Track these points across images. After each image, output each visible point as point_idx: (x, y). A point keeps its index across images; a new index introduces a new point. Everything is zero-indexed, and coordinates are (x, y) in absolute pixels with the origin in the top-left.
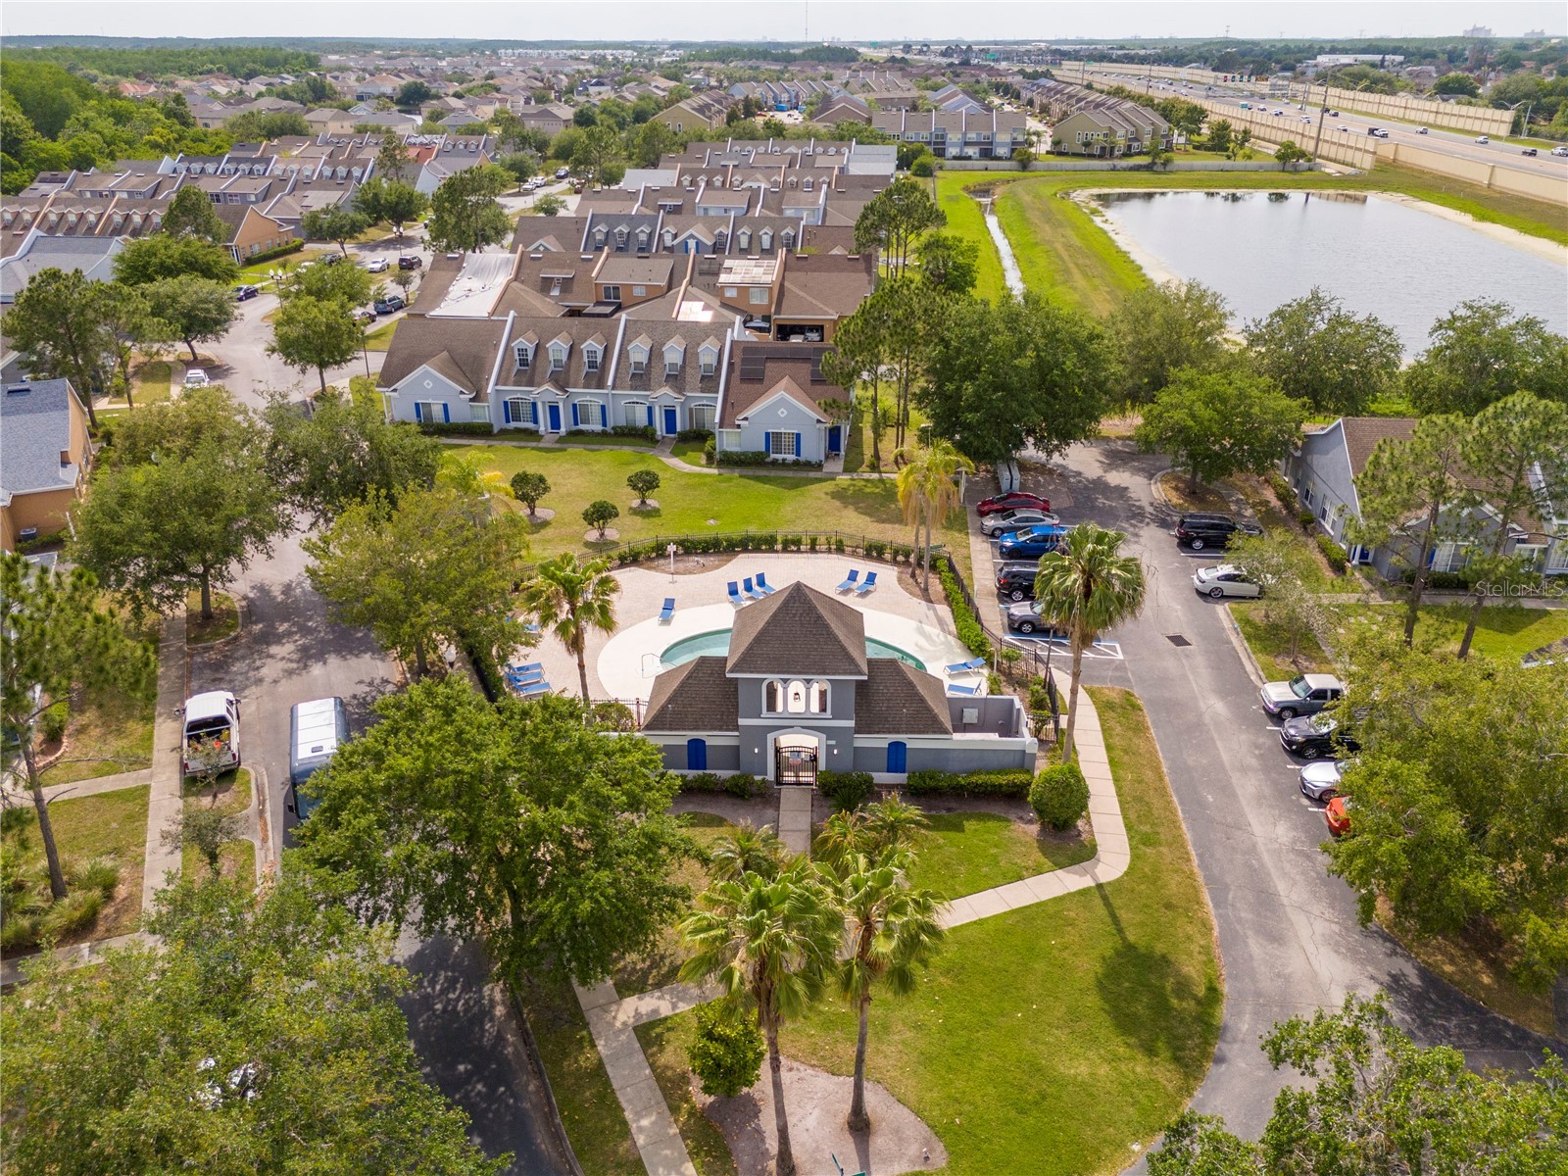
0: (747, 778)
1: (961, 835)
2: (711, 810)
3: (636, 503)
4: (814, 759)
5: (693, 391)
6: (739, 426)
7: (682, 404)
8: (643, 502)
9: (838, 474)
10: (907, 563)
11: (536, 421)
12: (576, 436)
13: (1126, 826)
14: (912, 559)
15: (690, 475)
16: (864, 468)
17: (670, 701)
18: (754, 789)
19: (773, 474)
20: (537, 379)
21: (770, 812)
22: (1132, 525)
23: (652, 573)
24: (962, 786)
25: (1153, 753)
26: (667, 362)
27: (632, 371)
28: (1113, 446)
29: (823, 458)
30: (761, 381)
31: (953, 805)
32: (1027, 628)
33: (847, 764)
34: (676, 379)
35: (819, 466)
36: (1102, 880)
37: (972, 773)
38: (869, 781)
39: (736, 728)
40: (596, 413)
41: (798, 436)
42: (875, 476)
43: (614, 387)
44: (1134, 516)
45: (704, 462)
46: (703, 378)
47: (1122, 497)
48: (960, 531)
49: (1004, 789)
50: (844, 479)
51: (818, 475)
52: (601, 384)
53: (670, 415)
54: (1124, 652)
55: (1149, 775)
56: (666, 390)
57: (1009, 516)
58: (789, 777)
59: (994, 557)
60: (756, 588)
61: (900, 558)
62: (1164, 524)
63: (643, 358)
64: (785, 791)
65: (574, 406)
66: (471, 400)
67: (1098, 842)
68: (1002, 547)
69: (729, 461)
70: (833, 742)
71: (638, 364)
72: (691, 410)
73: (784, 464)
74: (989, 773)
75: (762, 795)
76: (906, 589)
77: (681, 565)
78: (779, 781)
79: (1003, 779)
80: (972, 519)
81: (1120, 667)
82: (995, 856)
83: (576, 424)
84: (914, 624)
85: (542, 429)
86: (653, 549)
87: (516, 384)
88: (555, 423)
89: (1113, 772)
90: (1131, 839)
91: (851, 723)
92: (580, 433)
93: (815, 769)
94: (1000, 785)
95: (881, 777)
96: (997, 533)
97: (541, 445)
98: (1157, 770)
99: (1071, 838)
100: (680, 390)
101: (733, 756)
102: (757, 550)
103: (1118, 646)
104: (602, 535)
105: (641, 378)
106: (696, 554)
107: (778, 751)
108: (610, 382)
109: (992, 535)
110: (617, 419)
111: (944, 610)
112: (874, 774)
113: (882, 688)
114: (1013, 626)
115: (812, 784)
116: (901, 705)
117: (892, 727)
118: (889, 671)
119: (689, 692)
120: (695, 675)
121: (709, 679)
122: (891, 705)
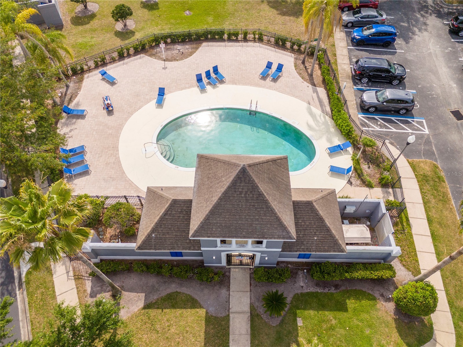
1: (345, 315)
4: (252, 259)
10: (299, 52)
17: (153, 230)
21: (224, 291)
22: (423, 16)
23: (153, 59)
32: (372, 109)
44: (423, 8)
54: (428, 127)
59: (348, 45)
60: (213, 75)
61: (296, 48)
62: (440, 15)
64: (233, 272)
67: (433, 321)
70: (265, 255)
76: (300, 74)
77: (169, 53)
81: (427, 141)
84: (305, 105)
86: (153, 41)
89: (435, 246)
90: (453, 315)
91: (279, 250)
96: (350, 26)
102: (213, 39)
103: (424, 121)
104: (125, 25)
106: (178, 44)
107: (228, 257)
109: (346, 26)
111: (322, 92)
113: (301, 221)
114: (364, 108)
115: (250, 265)
116: (313, 233)
117: (306, 247)
118: (307, 209)
119: (167, 224)
120: (169, 212)
121: (180, 215)
122: (306, 233)
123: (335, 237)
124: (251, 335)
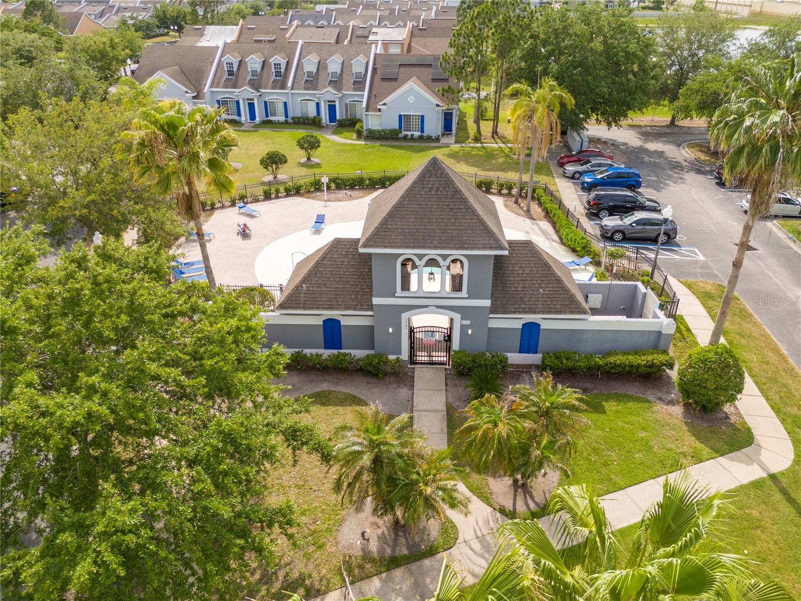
0: (381, 357)
1: (603, 417)
2: (345, 388)
3: (304, 160)
4: (448, 338)
5: (347, 90)
6: (380, 110)
7: (341, 99)
8: (309, 159)
9: (452, 144)
10: (510, 194)
11: (239, 115)
12: (267, 123)
13: (773, 408)
14: (514, 191)
15: (344, 144)
16: (470, 140)
17: (304, 280)
18: (388, 369)
19: (404, 144)
20: (240, 83)
21: (404, 392)
22: (676, 173)
23: (311, 201)
24: (599, 367)
25: (766, 337)
26: (330, 71)
27: (305, 78)
28: (644, 129)
29: (440, 134)
30: (396, 80)
31: (588, 385)
32: (618, 236)
33: (480, 344)
34: (337, 82)
35: (437, 140)
36: (774, 470)
37: (610, 353)
38: (503, 361)
39: (371, 307)
40: (280, 108)
41: (422, 117)
42: (479, 145)
43: (292, 88)
44: (675, 167)
45: (355, 138)
46: (355, 82)
47: (662, 157)
48: (547, 175)
49: (641, 370)
50: (456, 147)
51: (437, 144)
52: (283, 86)
53: (332, 109)
54: (704, 255)
55: (772, 357)
56: (330, 89)
57: (586, 163)
58: (422, 357)
59: (577, 191)
61: (505, 191)
62: (700, 172)
63: (313, 69)
64: (419, 371)
65: (266, 103)
66: (194, 98)
67: (750, 426)
68: (583, 183)
69: (373, 136)
70: (467, 322)
71: (309, 73)
72: (346, 105)
73: (412, 139)
74: (626, 353)
75: (396, 374)
77: (333, 196)
78: (412, 361)
79: (640, 360)
80: (554, 168)
81: (704, 266)
82: (646, 441)
83: (267, 116)
84: (522, 234)
85: (243, 119)
86: (311, 185)
87: (225, 87)
88: (253, 117)
90: (783, 421)
91: (487, 303)
92: (270, 122)
93: (448, 349)
94: (639, 366)
95: (515, 358)
96: (577, 176)
97: (241, 129)
98: (776, 351)
99: (719, 420)
100: (339, 89)
101: (368, 336)
103: (697, 250)
104: (275, 177)
105: (312, 82)
106: (346, 189)
107: (411, 331)
108: (289, 84)
109: (573, 178)
110: (295, 111)
111: (545, 225)
112: (509, 355)
113: (517, 269)
114: (606, 235)
115: (446, 364)
116: (537, 285)
117: (528, 306)
118: (524, 252)
119: (324, 273)
120: (330, 256)
121: (344, 259)
122: (526, 285)
123: (570, 291)
124: (448, 434)
